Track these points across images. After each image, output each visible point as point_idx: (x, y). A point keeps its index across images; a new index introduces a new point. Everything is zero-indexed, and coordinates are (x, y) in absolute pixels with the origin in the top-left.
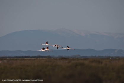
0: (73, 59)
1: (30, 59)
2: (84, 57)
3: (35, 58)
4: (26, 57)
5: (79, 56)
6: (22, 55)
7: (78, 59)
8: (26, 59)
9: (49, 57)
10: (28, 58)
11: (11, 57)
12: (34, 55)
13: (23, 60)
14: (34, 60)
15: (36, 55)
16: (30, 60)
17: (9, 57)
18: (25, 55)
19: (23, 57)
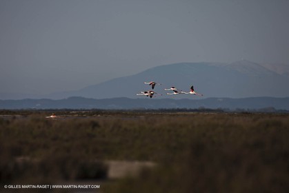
0: (262, 114)
1: (186, 113)
2: (281, 110)
3: (195, 113)
4: (179, 110)
5: (273, 108)
6: (171, 108)
7: (270, 115)
8: (179, 113)
9: (219, 111)
10: (183, 113)
11: (153, 111)
12: (193, 108)
13: (174, 115)
14: (193, 115)
15: (197, 107)
16: (185, 115)
17: (148, 111)
18: (177, 107)
19: (173, 110)
